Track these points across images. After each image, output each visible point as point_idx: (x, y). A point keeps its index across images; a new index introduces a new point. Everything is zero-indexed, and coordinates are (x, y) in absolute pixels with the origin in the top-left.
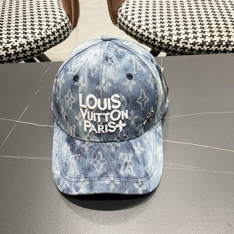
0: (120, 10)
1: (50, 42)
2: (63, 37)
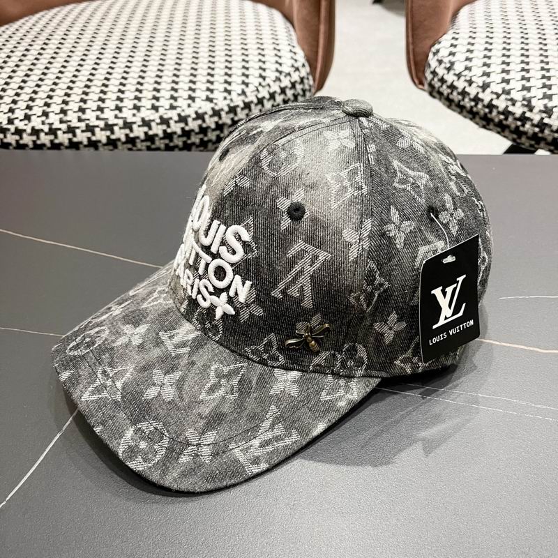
0: (435, 51)
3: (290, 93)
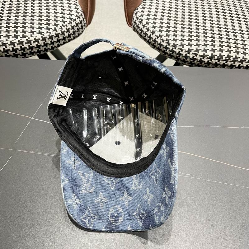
0: (136, 13)
1: (64, 38)
2: (77, 34)
3: (76, 28)
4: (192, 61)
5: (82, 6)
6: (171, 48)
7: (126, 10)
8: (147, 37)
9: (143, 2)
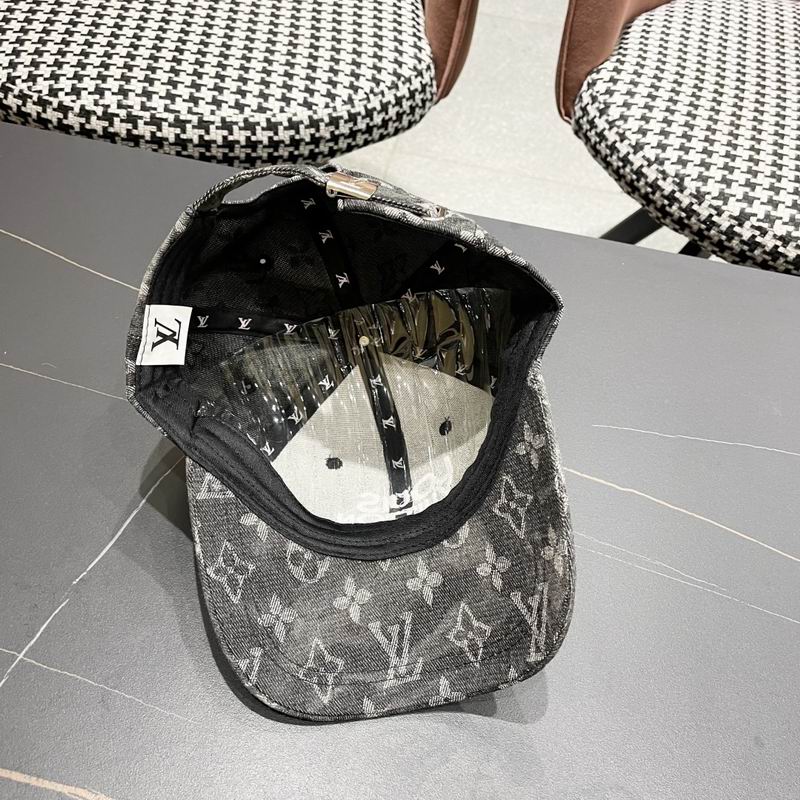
0: (591, 81)
2: (405, 121)
4: (746, 248)
5: (435, 43)
6: (686, 202)
7: (563, 69)
8: (615, 157)
9: (616, 52)
